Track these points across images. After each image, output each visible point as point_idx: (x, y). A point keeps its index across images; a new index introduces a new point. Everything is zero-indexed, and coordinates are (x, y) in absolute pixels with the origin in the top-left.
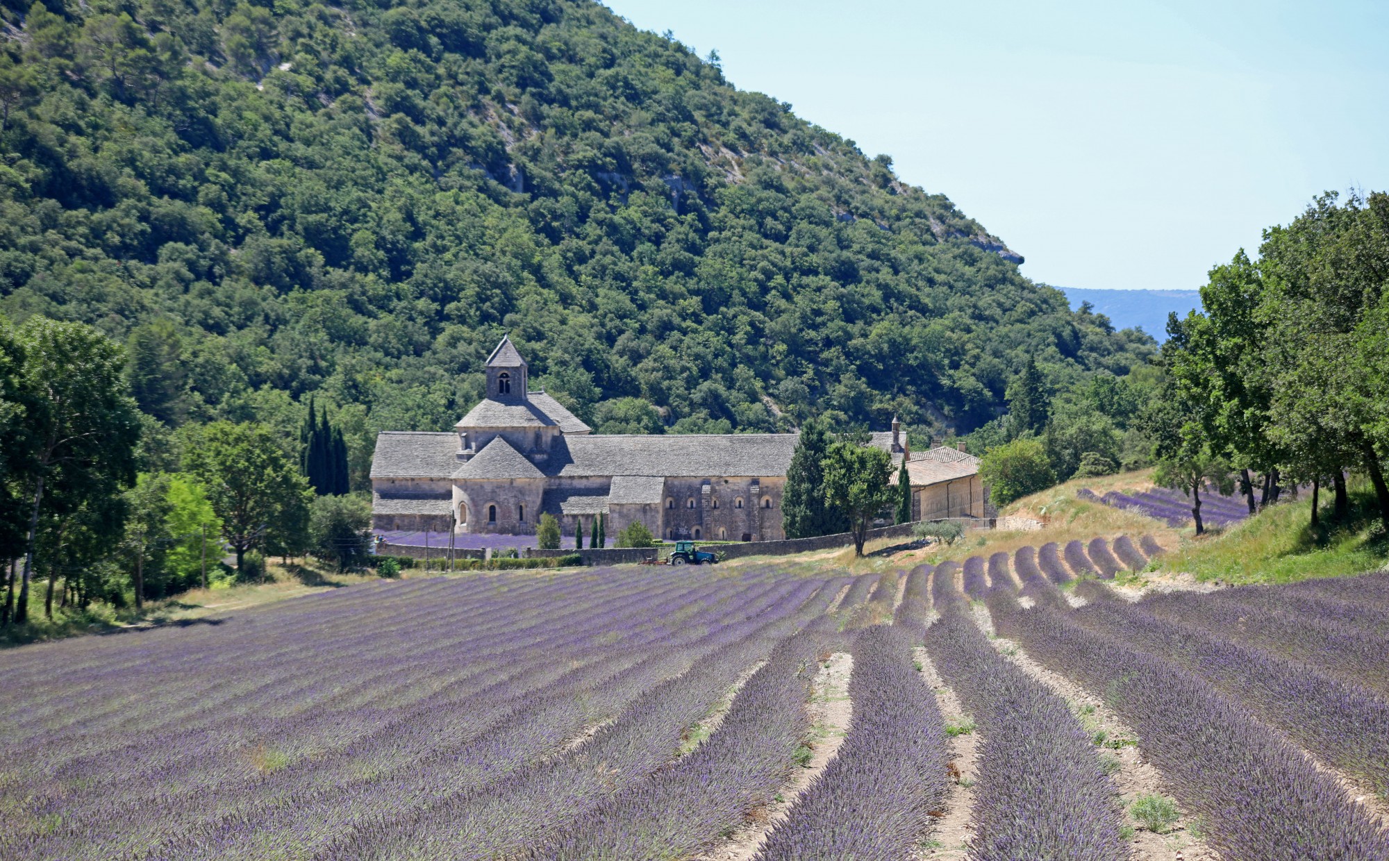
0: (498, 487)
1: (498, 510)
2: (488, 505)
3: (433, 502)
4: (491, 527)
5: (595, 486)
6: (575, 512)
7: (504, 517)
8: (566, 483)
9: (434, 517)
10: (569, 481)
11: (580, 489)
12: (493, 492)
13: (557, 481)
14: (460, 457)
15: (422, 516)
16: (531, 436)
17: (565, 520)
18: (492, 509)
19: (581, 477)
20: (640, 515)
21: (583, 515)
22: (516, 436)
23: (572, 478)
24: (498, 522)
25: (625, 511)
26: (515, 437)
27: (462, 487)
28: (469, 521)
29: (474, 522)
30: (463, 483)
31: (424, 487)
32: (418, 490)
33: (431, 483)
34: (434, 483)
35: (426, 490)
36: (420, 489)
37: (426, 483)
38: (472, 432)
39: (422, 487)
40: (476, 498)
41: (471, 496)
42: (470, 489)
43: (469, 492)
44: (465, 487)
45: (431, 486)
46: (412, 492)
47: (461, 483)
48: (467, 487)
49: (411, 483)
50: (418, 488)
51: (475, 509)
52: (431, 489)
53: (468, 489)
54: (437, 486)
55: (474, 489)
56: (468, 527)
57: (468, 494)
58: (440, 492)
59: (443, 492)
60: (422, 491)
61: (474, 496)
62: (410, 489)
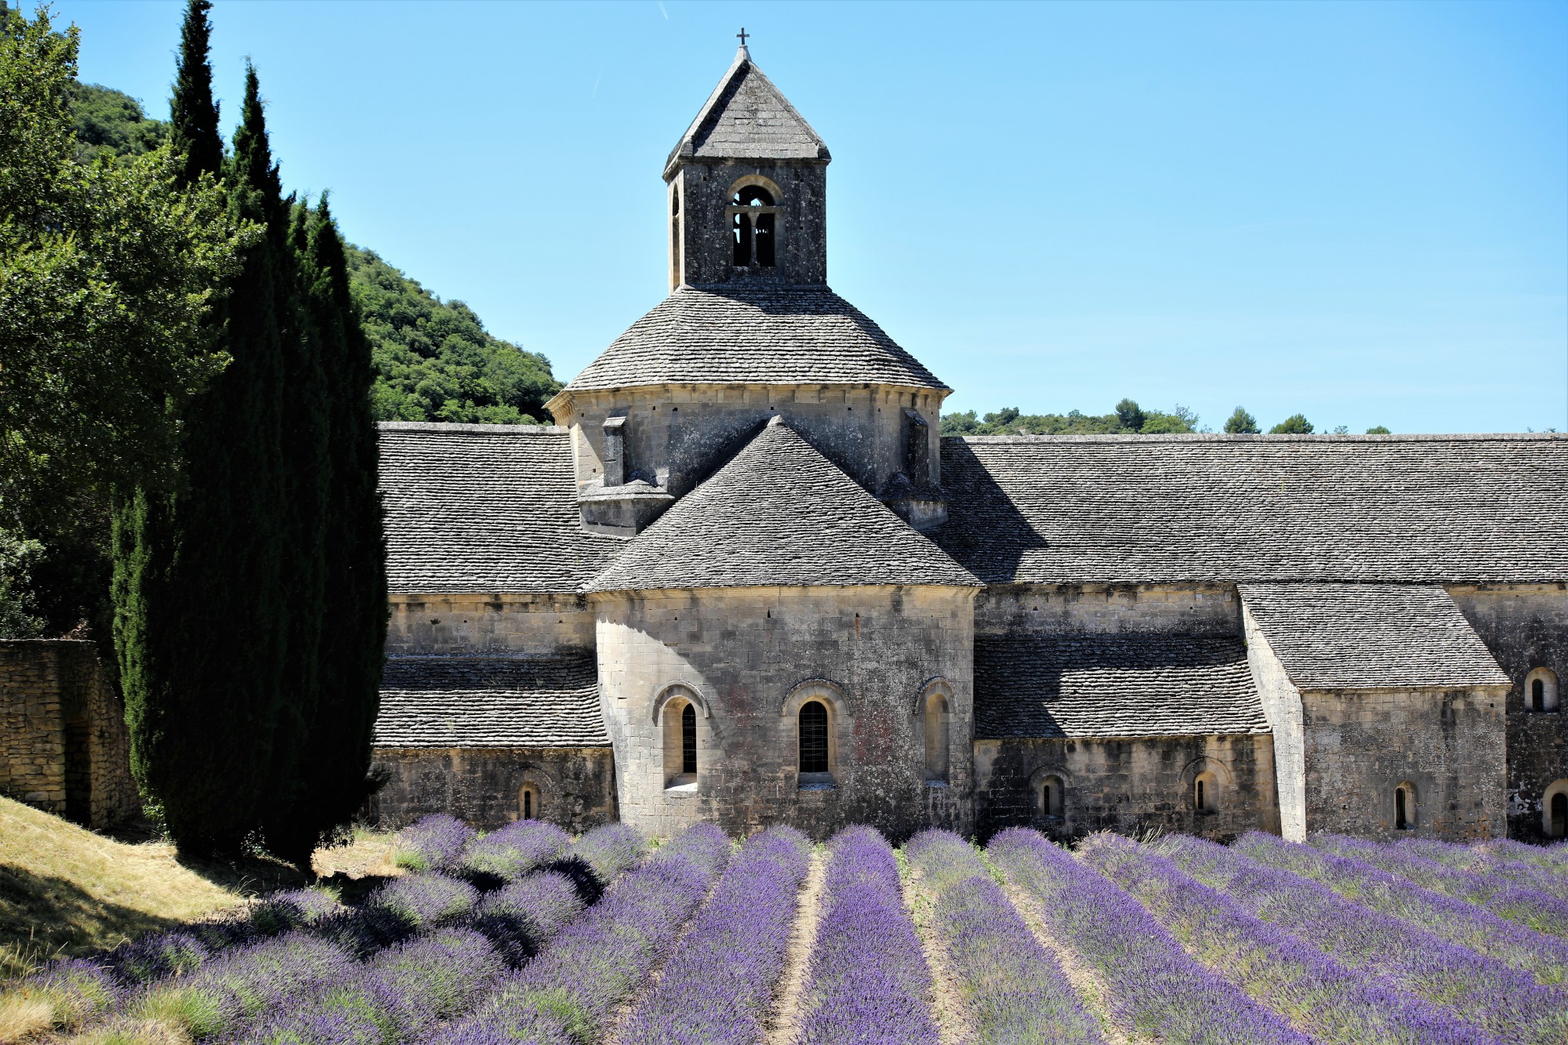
0: (842, 625)
1: (839, 721)
2: (797, 703)
3: (508, 697)
4: (814, 796)
5: (1160, 623)
6: (1119, 730)
7: (866, 752)
8: (1043, 612)
9: (527, 760)
10: (1056, 605)
11: (1101, 639)
12: (824, 642)
13: (1009, 606)
14: (603, 514)
15: (477, 757)
16: (889, 426)
17: (1079, 761)
18: (813, 717)
19: (1108, 589)
20: (1429, 738)
21: (1151, 743)
22: (835, 422)
23: (1069, 590)
24: (844, 772)
25: (1367, 719)
26: (835, 424)
27: (676, 627)
28: (712, 770)
29: (737, 776)
30: (682, 607)
31: (462, 634)
32: (436, 646)
33: (492, 617)
34: (506, 619)
35: (473, 647)
36: (445, 641)
37: (472, 619)
38: (654, 409)
39: (455, 633)
40: (744, 672)
41: (722, 665)
42: (718, 632)
43: (713, 644)
44: (693, 625)
45: (492, 632)
46: (412, 654)
47: (665, 607)
48: (700, 624)
49: (408, 618)
50: (436, 641)
51: (739, 718)
52: (490, 644)
53: (705, 633)
54: (517, 630)
55: (735, 635)
56: (704, 798)
57: (702, 655)
58: (532, 656)
59: (553, 654)
60: (452, 649)
61: (738, 662)
62: (404, 642)
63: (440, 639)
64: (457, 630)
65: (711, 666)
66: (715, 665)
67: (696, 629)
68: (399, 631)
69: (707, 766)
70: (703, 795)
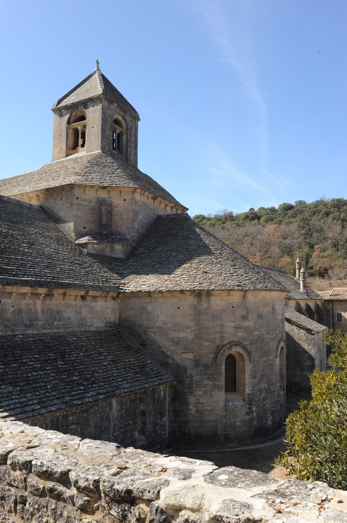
9: (142, 397)
15: (123, 399)
27: (233, 312)
28: (253, 390)
29: (263, 392)
30: (237, 301)
31: (68, 315)
32: (55, 323)
33: (81, 304)
34: (87, 306)
35: (72, 323)
36: (60, 320)
37: (72, 306)
38: (125, 200)
39: (64, 315)
40: (266, 336)
41: (258, 333)
42: (255, 315)
43: (254, 321)
44: (244, 311)
45: (81, 314)
46: (44, 329)
47: (227, 301)
48: (247, 310)
49: (42, 304)
50: (55, 320)
51: (264, 361)
52: (79, 321)
53: (250, 315)
54: (91, 313)
55: (262, 316)
56: (249, 407)
57: (248, 327)
58: (98, 328)
59: (105, 327)
60: (63, 325)
61: (264, 330)
62: (39, 321)
63: (57, 319)
64: (66, 313)
65: (253, 334)
66: (254, 333)
67: (245, 313)
68: (37, 313)
69: (251, 389)
70: (249, 405)
